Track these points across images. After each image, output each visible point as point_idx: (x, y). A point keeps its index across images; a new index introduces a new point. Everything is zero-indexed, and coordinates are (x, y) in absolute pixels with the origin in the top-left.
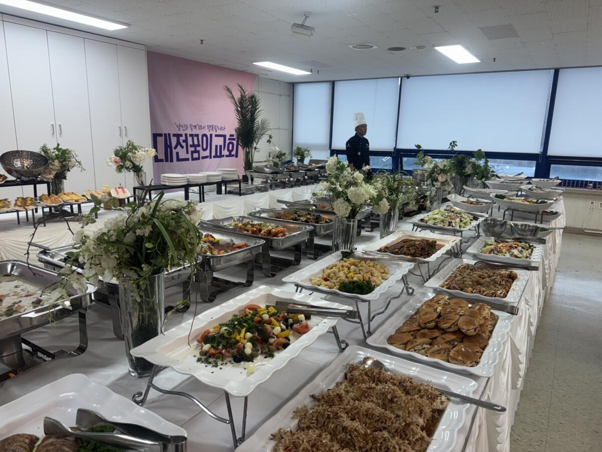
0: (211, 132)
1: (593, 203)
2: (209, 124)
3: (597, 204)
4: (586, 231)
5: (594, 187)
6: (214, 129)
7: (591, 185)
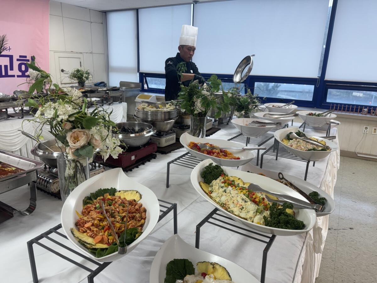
1: (367, 128)
3: (371, 129)
4: (359, 155)
5: (369, 112)
7: (366, 110)
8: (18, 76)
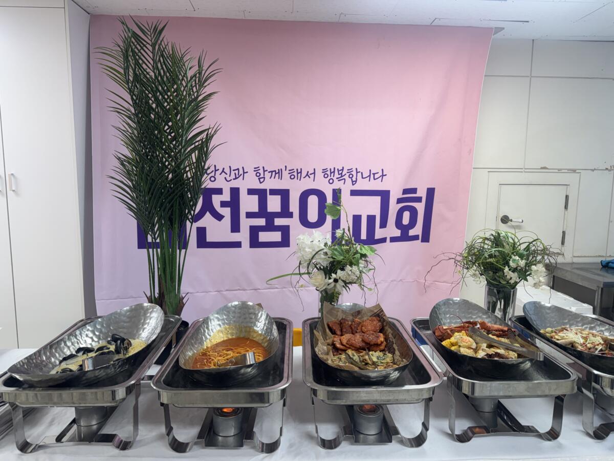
0: (337, 185)
2: (330, 166)
6: (346, 177)
8: (393, 240)
